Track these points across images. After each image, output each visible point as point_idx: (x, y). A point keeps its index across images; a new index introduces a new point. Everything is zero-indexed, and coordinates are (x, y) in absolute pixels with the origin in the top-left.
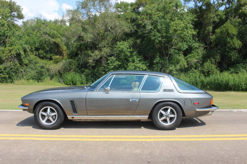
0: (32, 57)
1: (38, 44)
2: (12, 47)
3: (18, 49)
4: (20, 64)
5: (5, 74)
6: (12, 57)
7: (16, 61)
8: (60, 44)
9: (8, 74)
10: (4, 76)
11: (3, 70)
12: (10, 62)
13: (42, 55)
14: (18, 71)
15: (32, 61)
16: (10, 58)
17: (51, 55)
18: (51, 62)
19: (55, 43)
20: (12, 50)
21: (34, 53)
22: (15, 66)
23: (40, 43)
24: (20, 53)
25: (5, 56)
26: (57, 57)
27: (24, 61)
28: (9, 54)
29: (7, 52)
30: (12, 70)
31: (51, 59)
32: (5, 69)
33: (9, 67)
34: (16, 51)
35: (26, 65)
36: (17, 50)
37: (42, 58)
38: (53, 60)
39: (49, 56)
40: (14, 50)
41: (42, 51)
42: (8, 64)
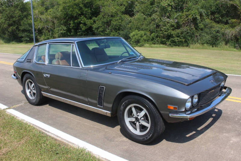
0: (208, 21)
1: (215, 8)
2: (189, 12)
3: (195, 14)
4: (196, 29)
5: (181, 38)
6: (188, 22)
7: (192, 26)
8: (238, 6)
9: (184, 38)
10: (181, 40)
11: (180, 34)
12: (187, 26)
13: (217, 20)
14: (194, 35)
15: (207, 25)
16: (187, 23)
17: (228, 19)
18: (227, 26)
19: (232, 6)
20: (189, 15)
21: (210, 18)
22: (191, 31)
23: (216, 7)
24: (196, 18)
25: (183, 21)
26: (234, 20)
27: (200, 26)
28: (186, 19)
29: (184, 17)
30: (188, 34)
31: (227, 23)
32: (182, 33)
33: (185, 31)
34: (193, 15)
35: (202, 29)
36: (194, 15)
37: (218, 22)
38: (229, 24)
39: (224, 20)
40: (191, 15)
41: (218, 15)
42: (184, 29)
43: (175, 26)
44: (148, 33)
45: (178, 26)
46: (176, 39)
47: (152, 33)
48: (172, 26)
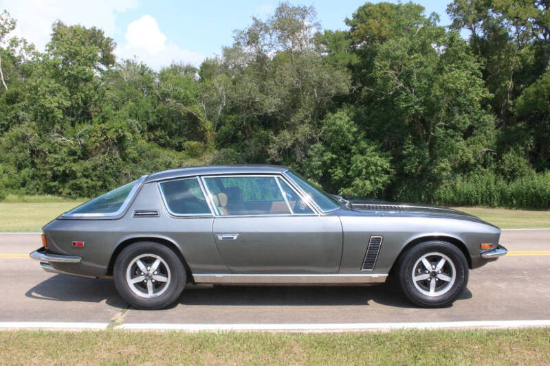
0: (142, 143)
1: (155, 118)
2: (107, 124)
3: (121, 128)
4: (124, 159)
5: (94, 179)
6: (107, 144)
7: (115, 153)
8: (200, 116)
9: (99, 178)
10: (94, 183)
11: (91, 171)
12: (104, 153)
13: (163, 141)
14: (120, 172)
15: (144, 152)
16: (103, 147)
17: (181, 140)
18: (182, 154)
19: (190, 115)
20: (108, 130)
21: (146, 137)
22: (113, 164)
23: (158, 116)
24: (124, 136)
25: (94, 142)
26: (193, 143)
27: (130, 153)
28: (103, 139)
29: (99, 135)
30: (108, 172)
31: (179, 148)
32: (94, 169)
33: (102, 165)
34: (117, 131)
35: (134, 161)
36: (120, 130)
37: (163, 146)
38: (184, 150)
39: (175, 142)
40: (114, 130)
41: (163, 132)
42: (99, 159)
43: (79, 153)
44: (12, 170)
45: (86, 154)
46: (83, 182)
47: (20, 167)
48: (72, 153)
